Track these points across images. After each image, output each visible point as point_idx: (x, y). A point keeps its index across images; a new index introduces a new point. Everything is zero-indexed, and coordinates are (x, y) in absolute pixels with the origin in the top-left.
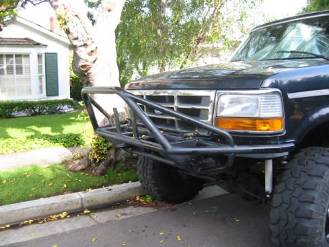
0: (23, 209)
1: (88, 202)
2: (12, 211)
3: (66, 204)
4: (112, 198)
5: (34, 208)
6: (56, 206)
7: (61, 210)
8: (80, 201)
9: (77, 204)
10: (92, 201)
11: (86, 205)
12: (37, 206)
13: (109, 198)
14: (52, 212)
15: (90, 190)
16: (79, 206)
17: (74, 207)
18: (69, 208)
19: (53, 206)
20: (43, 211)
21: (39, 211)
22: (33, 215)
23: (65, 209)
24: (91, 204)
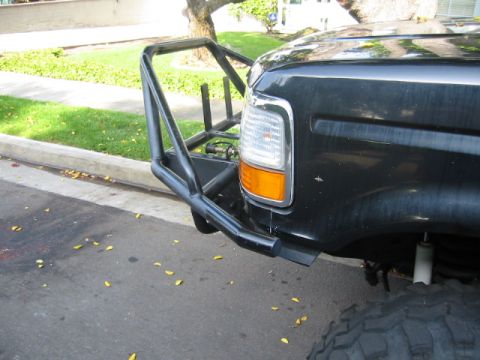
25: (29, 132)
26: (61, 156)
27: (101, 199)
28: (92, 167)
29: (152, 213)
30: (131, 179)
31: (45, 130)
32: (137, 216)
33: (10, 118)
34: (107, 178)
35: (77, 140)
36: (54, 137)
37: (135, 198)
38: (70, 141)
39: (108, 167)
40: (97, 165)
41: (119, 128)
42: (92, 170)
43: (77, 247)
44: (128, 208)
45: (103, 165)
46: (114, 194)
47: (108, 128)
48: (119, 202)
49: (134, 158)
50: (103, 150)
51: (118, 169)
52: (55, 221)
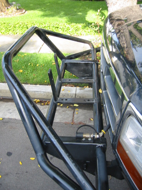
8: (74, 96)
9: (72, 97)
12: (43, 92)
15: (87, 87)
21: (45, 95)
22: (40, 97)
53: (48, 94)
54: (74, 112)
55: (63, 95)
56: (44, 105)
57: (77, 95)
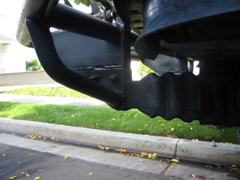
0: (122, 138)
1: (183, 151)
2: (113, 137)
3: (159, 146)
4: (214, 156)
5: (131, 141)
6: (149, 144)
7: (153, 150)
8: (174, 148)
9: (171, 149)
10: (187, 151)
11: (179, 153)
12: (133, 139)
13: (208, 155)
14: (144, 149)
15: (197, 140)
16: (172, 152)
17: (166, 151)
18: (161, 151)
19: (147, 144)
20: (137, 145)
21: (134, 144)
22: (128, 146)
23: (157, 150)
24: (186, 154)
25: (13, 115)
26: (27, 126)
27: (45, 149)
28: (44, 132)
29: (78, 156)
30: (68, 138)
31: (22, 114)
32: (65, 158)
33: (4, 110)
34: (53, 138)
35: (39, 118)
36: (26, 117)
37: (68, 149)
38: (34, 119)
39: (54, 131)
40: (47, 130)
41: (66, 111)
42: (45, 134)
43: (12, 178)
44: (62, 154)
45: (51, 130)
46: (54, 147)
47: (59, 111)
48: (56, 151)
49: (72, 125)
50: (53, 122)
51: (60, 132)
52: (6, 162)
53: (138, 143)
54: (168, 167)
55: (158, 146)
56: (130, 155)
57: (178, 147)
